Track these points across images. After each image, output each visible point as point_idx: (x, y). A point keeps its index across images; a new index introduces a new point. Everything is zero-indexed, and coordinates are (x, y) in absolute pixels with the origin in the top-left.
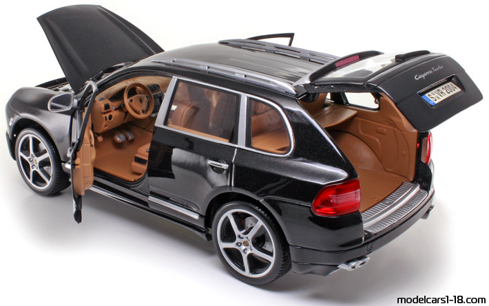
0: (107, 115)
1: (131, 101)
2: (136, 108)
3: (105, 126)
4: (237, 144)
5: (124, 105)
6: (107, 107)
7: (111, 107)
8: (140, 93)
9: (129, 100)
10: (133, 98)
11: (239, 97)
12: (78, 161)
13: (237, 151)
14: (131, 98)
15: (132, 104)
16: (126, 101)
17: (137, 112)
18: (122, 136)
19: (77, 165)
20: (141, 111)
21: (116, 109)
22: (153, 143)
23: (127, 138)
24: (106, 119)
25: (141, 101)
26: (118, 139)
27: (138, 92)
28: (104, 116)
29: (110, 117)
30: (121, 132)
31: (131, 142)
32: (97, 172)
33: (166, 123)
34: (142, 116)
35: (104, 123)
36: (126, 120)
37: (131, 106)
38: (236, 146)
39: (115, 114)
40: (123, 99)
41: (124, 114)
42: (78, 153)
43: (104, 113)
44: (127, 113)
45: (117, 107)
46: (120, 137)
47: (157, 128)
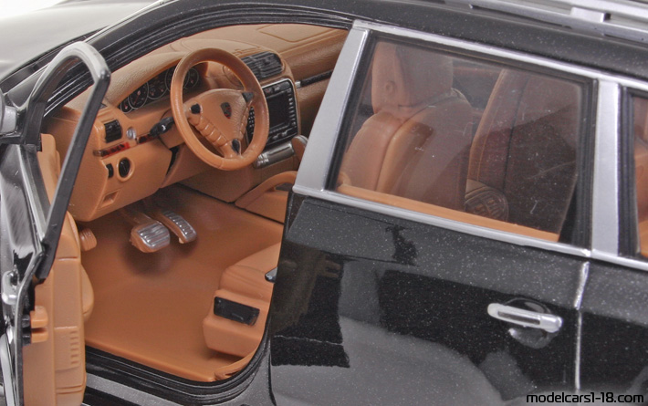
0: (115, 160)
1: (196, 109)
2: (211, 135)
3: (107, 198)
4: (587, 245)
5: (172, 124)
6: (113, 131)
7: (126, 132)
8: (219, 85)
9: (188, 106)
10: (200, 99)
11: (590, 87)
12: (38, 318)
13: (591, 272)
14: (193, 102)
15: (199, 120)
16: (179, 108)
17: (216, 150)
18: (157, 230)
19: (38, 330)
20: (228, 145)
21: (142, 140)
22: (288, 250)
23: (174, 238)
24: (111, 173)
25: (227, 110)
26: (146, 241)
27: (210, 80)
28: (104, 162)
29: (125, 166)
30: (154, 217)
31: (188, 248)
32: (96, 359)
33: (332, 182)
34: (232, 160)
35: (105, 185)
36: (175, 176)
37: (193, 128)
38: (586, 253)
39: (139, 154)
40: (167, 102)
41: (169, 155)
42: (39, 291)
43: (105, 153)
44: (178, 150)
45: (146, 131)
46: (150, 235)
47: (300, 198)
